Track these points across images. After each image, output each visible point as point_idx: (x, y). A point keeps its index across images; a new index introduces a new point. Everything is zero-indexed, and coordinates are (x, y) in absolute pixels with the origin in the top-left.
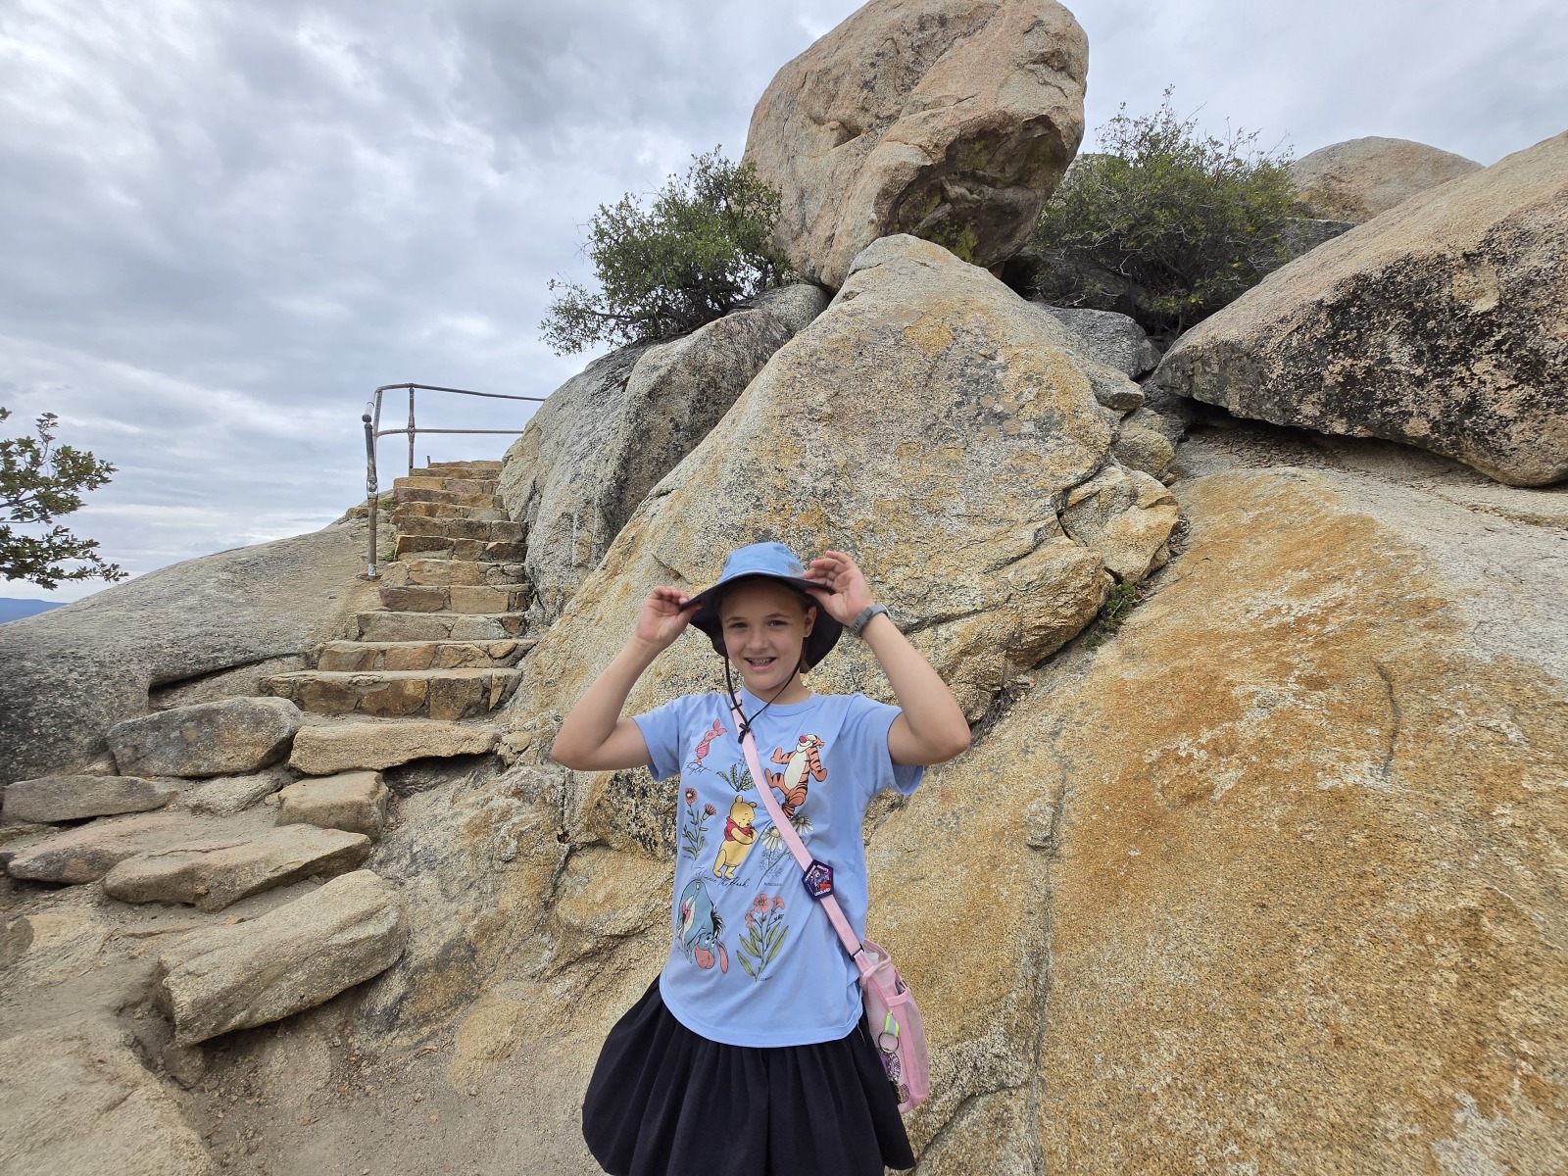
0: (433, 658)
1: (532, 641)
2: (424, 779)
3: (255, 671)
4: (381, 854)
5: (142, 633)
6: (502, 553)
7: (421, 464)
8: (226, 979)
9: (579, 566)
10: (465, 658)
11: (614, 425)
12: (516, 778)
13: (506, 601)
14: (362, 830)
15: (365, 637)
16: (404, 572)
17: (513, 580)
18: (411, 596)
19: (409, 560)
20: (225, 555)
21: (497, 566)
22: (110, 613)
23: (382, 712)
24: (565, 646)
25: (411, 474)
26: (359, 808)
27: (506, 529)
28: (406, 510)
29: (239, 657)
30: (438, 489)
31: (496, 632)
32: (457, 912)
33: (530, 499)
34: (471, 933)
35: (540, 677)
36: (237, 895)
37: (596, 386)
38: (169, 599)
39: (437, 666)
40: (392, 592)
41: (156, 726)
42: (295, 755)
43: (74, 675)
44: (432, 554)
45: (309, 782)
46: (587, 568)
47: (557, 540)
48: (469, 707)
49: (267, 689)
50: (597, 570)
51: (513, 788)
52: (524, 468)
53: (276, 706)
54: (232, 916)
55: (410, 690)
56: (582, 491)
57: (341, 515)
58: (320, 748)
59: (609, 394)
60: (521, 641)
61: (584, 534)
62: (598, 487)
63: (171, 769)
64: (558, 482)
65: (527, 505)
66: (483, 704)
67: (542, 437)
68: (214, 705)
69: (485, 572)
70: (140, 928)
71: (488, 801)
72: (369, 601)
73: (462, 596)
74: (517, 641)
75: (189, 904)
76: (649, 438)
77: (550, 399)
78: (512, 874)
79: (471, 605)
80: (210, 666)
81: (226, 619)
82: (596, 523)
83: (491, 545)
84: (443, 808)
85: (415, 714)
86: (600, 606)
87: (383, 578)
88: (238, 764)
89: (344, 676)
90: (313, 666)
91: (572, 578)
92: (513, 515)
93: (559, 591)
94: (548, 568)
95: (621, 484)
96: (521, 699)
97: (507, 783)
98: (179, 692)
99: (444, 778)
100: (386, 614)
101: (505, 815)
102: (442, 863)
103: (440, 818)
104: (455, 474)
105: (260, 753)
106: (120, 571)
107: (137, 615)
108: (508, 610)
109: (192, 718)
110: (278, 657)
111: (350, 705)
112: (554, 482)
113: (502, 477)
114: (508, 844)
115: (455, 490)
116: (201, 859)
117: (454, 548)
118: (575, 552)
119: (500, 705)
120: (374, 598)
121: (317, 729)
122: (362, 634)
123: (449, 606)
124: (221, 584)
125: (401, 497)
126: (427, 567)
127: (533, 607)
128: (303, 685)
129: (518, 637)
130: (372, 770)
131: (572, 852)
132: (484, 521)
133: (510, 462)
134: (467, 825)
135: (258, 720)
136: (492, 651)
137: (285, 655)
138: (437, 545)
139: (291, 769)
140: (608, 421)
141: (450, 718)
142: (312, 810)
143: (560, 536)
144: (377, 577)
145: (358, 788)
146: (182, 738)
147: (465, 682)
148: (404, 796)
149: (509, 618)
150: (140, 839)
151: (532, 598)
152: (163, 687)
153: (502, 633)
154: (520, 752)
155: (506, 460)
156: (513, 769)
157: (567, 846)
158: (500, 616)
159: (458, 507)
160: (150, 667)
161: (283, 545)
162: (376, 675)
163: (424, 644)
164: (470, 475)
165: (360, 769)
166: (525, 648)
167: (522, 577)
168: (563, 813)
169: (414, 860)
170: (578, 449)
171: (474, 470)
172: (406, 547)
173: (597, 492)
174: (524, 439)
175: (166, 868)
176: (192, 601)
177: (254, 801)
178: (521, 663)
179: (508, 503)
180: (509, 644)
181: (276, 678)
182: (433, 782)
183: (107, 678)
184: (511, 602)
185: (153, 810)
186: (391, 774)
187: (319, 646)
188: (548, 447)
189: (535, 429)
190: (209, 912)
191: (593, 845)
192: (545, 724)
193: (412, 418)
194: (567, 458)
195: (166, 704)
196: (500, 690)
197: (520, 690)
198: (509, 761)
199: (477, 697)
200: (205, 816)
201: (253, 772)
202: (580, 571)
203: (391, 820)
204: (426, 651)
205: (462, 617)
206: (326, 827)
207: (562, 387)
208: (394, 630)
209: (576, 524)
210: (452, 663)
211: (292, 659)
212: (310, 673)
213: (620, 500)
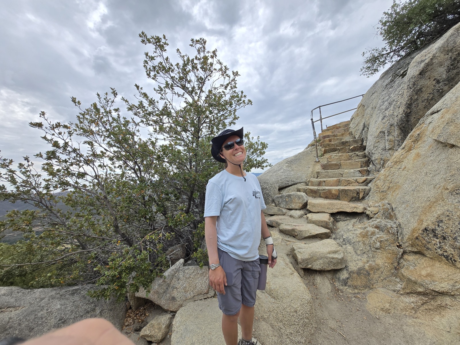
0: (339, 183)
1: (373, 177)
2: (342, 218)
3: (296, 186)
4: (334, 236)
5: (275, 178)
6: (356, 149)
7: (324, 128)
8: (307, 256)
9: (390, 149)
10: (349, 183)
11: (400, 93)
12: (376, 222)
13: (360, 164)
14: (328, 229)
15: (319, 178)
16: (326, 159)
17: (361, 157)
18: (329, 165)
19: (327, 156)
20: (286, 160)
21: (355, 154)
22: (270, 174)
23: (326, 198)
24: (388, 179)
25: (322, 132)
26: (327, 223)
27: (355, 141)
28: (323, 142)
29: (292, 183)
30: (331, 134)
31: (358, 175)
32: (361, 260)
33: (363, 130)
34: (367, 267)
35: (378, 189)
36: (303, 237)
37: (387, 81)
38: (278, 171)
39: (340, 185)
40: (324, 165)
41: (281, 197)
42: (308, 207)
43: (268, 186)
44: (333, 153)
45: (312, 214)
46: (393, 149)
47: (378, 142)
48: (353, 198)
49: (299, 190)
50: (399, 150)
51: (375, 225)
52: (359, 120)
53: (302, 194)
54: (303, 242)
55: (333, 192)
56: (388, 122)
57: (307, 146)
58: (314, 205)
59: (395, 82)
60: (368, 177)
61: (391, 137)
62: (396, 119)
63: (285, 207)
64: (376, 121)
65: (362, 132)
66: (357, 197)
67: (365, 108)
68: (290, 193)
69: (351, 156)
70: (287, 239)
71: (366, 228)
72: (318, 168)
73: (344, 164)
74: (367, 177)
75: (294, 237)
76: (422, 92)
77: (366, 94)
78: (379, 254)
79: (348, 167)
80: (287, 185)
81: (289, 174)
82: (396, 132)
83: (351, 147)
84: (350, 227)
85: (336, 199)
86: (403, 163)
87: (321, 161)
88: (297, 207)
89: (316, 188)
90: (308, 185)
91: (387, 154)
92: (357, 137)
93: (382, 159)
94: (376, 152)
95: (408, 115)
96: (371, 196)
97: (372, 223)
98: (283, 190)
99: (348, 218)
100: (323, 171)
101: (373, 233)
102: (353, 243)
103: (350, 230)
104: (335, 128)
105: (301, 205)
106: (271, 165)
107: (274, 174)
108: (361, 167)
109: (287, 196)
110: (300, 183)
111: (318, 195)
112: (374, 121)
113: (351, 125)
114: (376, 243)
115: (336, 133)
116: (295, 227)
117: (339, 150)
118: (387, 144)
119: (363, 198)
120: (319, 167)
121: (312, 201)
122: (318, 177)
123: (341, 168)
124: (287, 166)
125: (321, 138)
126: (333, 157)
127: (371, 166)
128: (306, 190)
129: (366, 176)
130: (327, 213)
131: (404, 253)
132: (347, 140)
133: (353, 120)
134: (360, 234)
135: (299, 197)
136: (358, 181)
137: (301, 182)
138: (334, 150)
139: (308, 210)
140: (397, 92)
141: (347, 201)
142: (315, 221)
143: (380, 140)
144: (319, 161)
145: (325, 217)
146: (285, 200)
147: (350, 190)
148: (337, 221)
149: (362, 170)
150: (283, 220)
151: (370, 163)
152: (281, 189)
153: (360, 175)
154: (375, 214)
155: (352, 120)
156: (372, 219)
157: (402, 250)
158: (359, 169)
159: (338, 138)
160: (278, 185)
161: (296, 156)
162: (324, 188)
163: (336, 179)
164: (340, 127)
165: (324, 212)
166: (370, 179)
167: (365, 156)
168: (398, 238)
169: (344, 240)
170: (384, 107)
171: (341, 125)
172: (325, 152)
173: (395, 121)
174: (358, 111)
175: (289, 228)
176: (282, 171)
177: (301, 217)
178: (369, 185)
179: (354, 133)
180: (364, 178)
181: (300, 188)
182: (345, 219)
183: (272, 187)
184: (362, 164)
185: (283, 215)
186: (332, 215)
187: (308, 180)
188: (369, 111)
189: (362, 106)
190: (299, 240)
191: (416, 253)
192: (384, 205)
193: (321, 116)
194: (379, 112)
195: (281, 193)
196: (363, 193)
197: (370, 194)
198: (372, 216)
199: (355, 195)
200: (293, 218)
201: (300, 210)
202: (390, 151)
203: (335, 228)
204: (336, 181)
205: (346, 170)
206: (319, 226)
207: (371, 88)
208: (326, 175)
209: (386, 134)
210: (345, 185)
211: (303, 183)
212: (307, 187)
213: (408, 121)
